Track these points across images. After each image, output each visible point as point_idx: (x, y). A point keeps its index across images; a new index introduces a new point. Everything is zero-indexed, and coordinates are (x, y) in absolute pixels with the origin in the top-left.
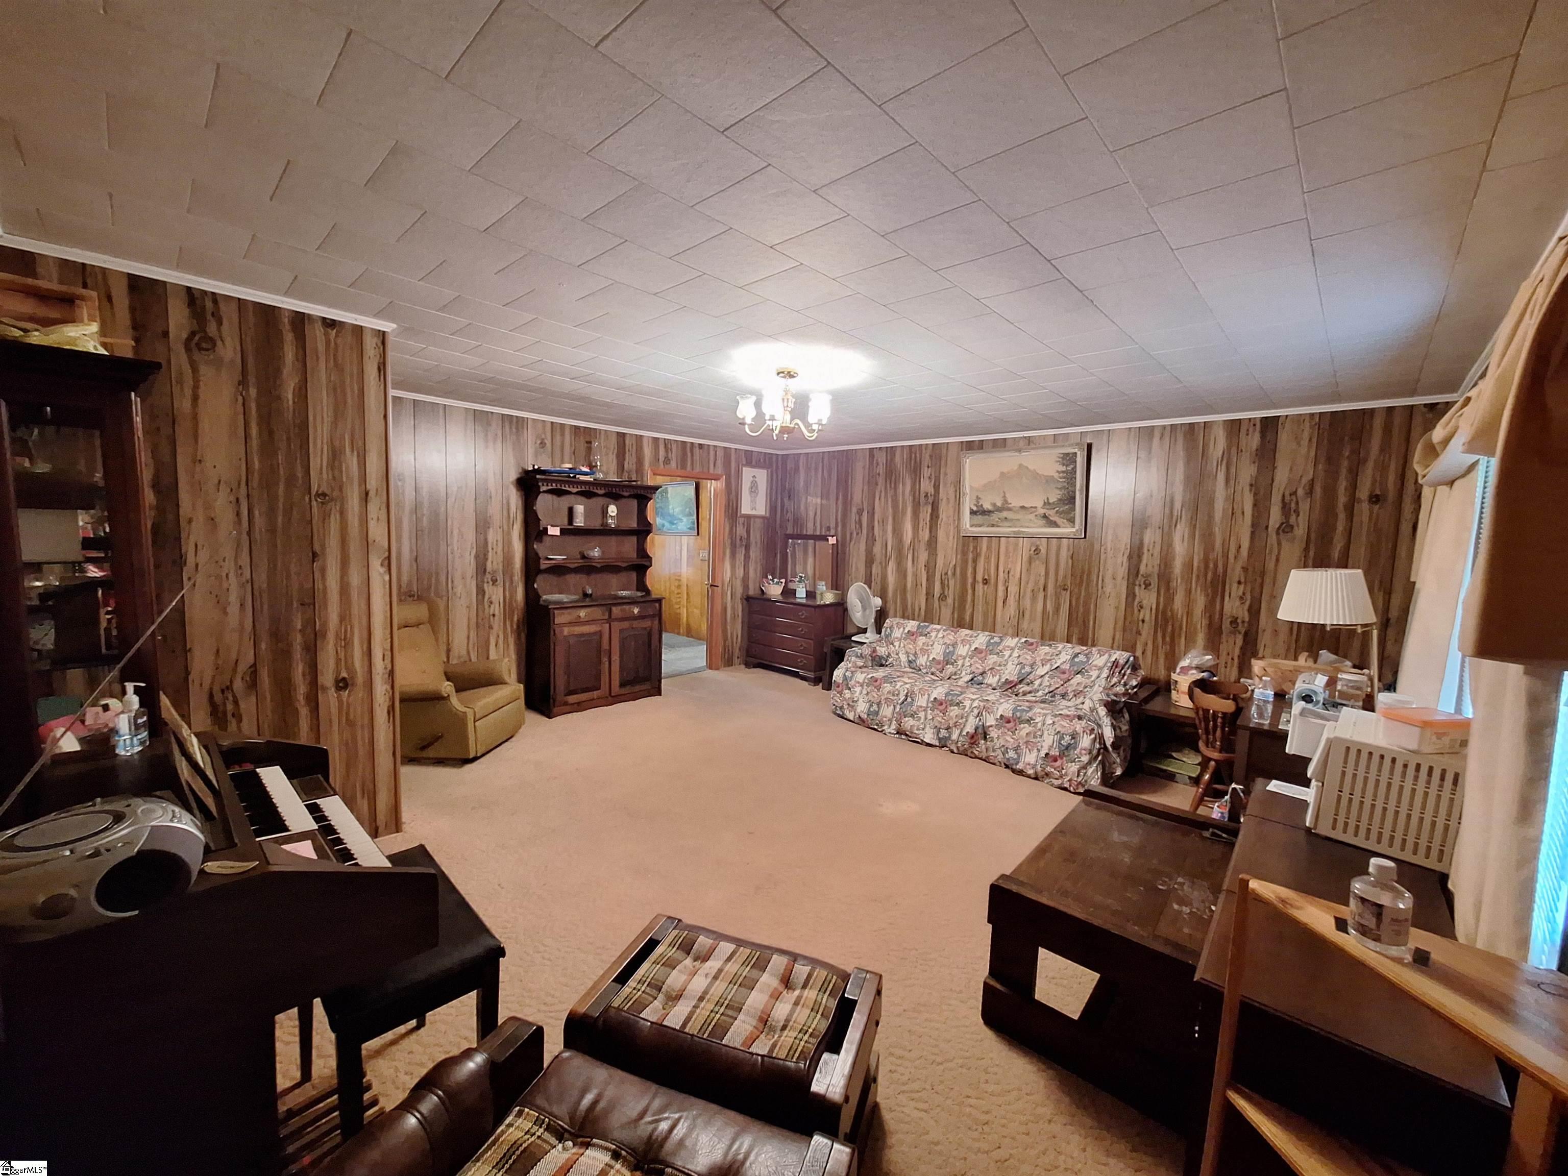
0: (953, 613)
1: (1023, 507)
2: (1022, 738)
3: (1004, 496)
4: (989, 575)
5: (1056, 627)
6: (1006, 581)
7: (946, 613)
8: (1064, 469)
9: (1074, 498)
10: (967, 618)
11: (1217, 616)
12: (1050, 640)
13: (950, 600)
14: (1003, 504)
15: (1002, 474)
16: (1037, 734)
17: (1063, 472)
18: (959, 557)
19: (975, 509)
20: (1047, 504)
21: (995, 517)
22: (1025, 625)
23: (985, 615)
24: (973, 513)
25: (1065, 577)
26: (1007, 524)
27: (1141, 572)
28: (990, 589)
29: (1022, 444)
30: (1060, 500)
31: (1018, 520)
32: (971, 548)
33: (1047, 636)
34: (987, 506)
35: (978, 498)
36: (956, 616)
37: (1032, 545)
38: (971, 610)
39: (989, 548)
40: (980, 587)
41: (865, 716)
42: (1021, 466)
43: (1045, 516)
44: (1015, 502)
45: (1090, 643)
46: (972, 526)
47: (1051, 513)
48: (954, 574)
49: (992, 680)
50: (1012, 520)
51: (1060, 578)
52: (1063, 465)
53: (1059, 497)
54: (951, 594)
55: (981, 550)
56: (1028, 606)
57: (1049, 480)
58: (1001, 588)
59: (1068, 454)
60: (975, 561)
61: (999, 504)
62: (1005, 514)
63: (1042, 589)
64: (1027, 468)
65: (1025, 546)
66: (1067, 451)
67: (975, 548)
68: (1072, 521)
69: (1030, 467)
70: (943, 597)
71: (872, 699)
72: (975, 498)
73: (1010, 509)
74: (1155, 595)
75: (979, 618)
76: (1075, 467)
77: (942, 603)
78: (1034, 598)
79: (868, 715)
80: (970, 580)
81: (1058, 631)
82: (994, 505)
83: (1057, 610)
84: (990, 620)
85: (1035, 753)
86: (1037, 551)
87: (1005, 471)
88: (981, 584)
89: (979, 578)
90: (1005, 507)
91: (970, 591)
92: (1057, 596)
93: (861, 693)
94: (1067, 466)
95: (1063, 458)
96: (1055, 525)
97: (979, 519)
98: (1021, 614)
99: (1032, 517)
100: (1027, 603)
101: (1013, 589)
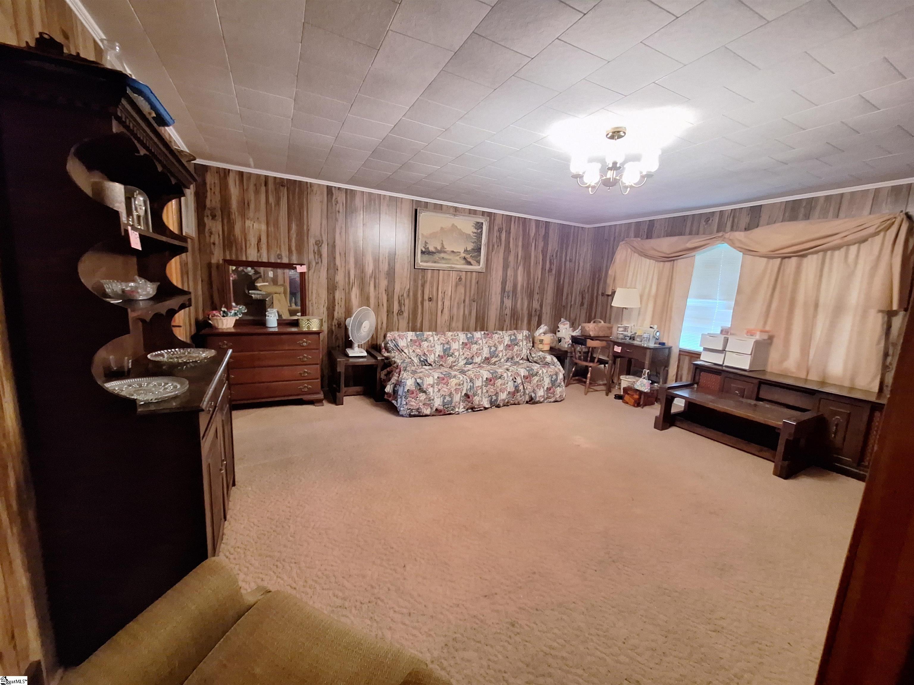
0: (408, 323)
1: (453, 252)
2: (535, 384)
3: (442, 244)
4: (432, 295)
5: (470, 323)
6: (443, 299)
7: (403, 323)
8: (475, 231)
9: (480, 249)
10: (419, 325)
11: (531, 309)
12: (467, 331)
13: (406, 314)
14: (441, 248)
15: (442, 228)
16: (541, 380)
17: (475, 233)
18: (412, 283)
19: (424, 250)
20: (466, 251)
21: (436, 256)
22: (454, 325)
23: (430, 321)
24: (423, 252)
25: (474, 295)
26: (444, 262)
27: (506, 290)
28: (433, 304)
29: (452, 210)
30: (473, 249)
31: (450, 259)
32: (420, 277)
33: (465, 329)
34: (431, 249)
35: (426, 243)
36: (410, 325)
37: (458, 275)
38: (421, 319)
39: (432, 277)
40: (426, 303)
41: (441, 408)
42: (453, 225)
43: (465, 258)
44: (448, 248)
45: (485, 329)
46: (421, 262)
47: (468, 256)
48: (408, 295)
49: (478, 360)
50: (446, 259)
51: (472, 295)
52: (476, 228)
53: (472, 247)
54: (406, 310)
55: (427, 278)
56: (456, 313)
57: (468, 236)
58: (440, 303)
59: (478, 223)
60: (423, 286)
61: (439, 248)
62: (442, 255)
63: (463, 302)
64: (457, 227)
65: (454, 275)
66: (478, 221)
67: (423, 277)
68: (479, 262)
69: (458, 227)
70: (400, 313)
71: (444, 393)
72: (424, 242)
73: (445, 252)
74: (511, 301)
75: (426, 324)
76: (482, 231)
77: (400, 317)
78: (458, 308)
79: (443, 406)
80: (420, 299)
81: (471, 325)
82: (436, 248)
83: (470, 313)
84: (434, 324)
85: (542, 390)
86: (460, 279)
87: (444, 227)
88: (427, 301)
89: (426, 297)
90: (442, 251)
91: (420, 307)
92: (470, 305)
93: (434, 392)
94: (478, 230)
95: (476, 225)
96: (469, 263)
97: (426, 257)
98: (451, 318)
99: (458, 258)
100: (455, 310)
101: (447, 303)
